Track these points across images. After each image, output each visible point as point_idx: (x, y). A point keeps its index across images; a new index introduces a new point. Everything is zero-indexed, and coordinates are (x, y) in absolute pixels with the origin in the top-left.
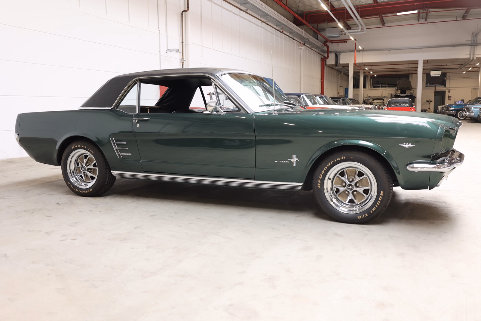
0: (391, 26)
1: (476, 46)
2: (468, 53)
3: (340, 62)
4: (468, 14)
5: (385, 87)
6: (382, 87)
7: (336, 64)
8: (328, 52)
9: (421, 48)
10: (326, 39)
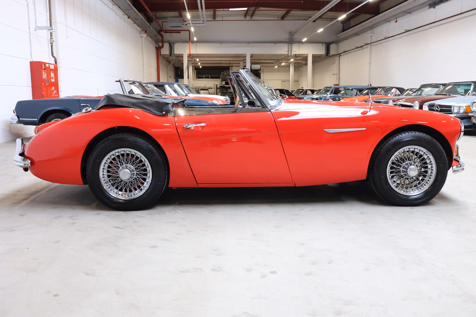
0: (223, 21)
1: (292, 44)
2: (287, 50)
3: (174, 52)
4: (288, 15)
5: (208, 78)
6: (205, 78)
7: (171, 54)
8: (163, 42)
9: (248, 43)
10: (161, 28)
